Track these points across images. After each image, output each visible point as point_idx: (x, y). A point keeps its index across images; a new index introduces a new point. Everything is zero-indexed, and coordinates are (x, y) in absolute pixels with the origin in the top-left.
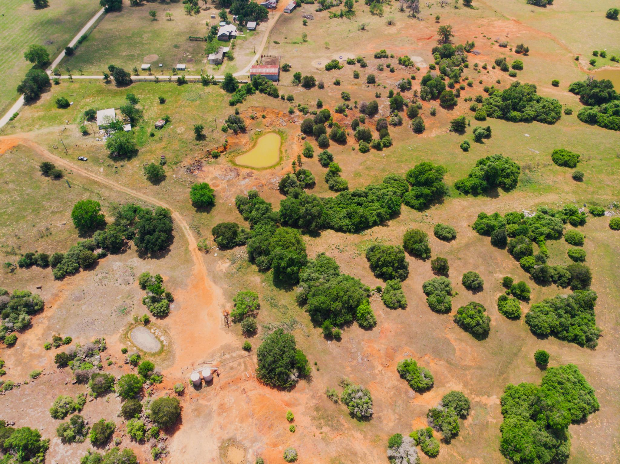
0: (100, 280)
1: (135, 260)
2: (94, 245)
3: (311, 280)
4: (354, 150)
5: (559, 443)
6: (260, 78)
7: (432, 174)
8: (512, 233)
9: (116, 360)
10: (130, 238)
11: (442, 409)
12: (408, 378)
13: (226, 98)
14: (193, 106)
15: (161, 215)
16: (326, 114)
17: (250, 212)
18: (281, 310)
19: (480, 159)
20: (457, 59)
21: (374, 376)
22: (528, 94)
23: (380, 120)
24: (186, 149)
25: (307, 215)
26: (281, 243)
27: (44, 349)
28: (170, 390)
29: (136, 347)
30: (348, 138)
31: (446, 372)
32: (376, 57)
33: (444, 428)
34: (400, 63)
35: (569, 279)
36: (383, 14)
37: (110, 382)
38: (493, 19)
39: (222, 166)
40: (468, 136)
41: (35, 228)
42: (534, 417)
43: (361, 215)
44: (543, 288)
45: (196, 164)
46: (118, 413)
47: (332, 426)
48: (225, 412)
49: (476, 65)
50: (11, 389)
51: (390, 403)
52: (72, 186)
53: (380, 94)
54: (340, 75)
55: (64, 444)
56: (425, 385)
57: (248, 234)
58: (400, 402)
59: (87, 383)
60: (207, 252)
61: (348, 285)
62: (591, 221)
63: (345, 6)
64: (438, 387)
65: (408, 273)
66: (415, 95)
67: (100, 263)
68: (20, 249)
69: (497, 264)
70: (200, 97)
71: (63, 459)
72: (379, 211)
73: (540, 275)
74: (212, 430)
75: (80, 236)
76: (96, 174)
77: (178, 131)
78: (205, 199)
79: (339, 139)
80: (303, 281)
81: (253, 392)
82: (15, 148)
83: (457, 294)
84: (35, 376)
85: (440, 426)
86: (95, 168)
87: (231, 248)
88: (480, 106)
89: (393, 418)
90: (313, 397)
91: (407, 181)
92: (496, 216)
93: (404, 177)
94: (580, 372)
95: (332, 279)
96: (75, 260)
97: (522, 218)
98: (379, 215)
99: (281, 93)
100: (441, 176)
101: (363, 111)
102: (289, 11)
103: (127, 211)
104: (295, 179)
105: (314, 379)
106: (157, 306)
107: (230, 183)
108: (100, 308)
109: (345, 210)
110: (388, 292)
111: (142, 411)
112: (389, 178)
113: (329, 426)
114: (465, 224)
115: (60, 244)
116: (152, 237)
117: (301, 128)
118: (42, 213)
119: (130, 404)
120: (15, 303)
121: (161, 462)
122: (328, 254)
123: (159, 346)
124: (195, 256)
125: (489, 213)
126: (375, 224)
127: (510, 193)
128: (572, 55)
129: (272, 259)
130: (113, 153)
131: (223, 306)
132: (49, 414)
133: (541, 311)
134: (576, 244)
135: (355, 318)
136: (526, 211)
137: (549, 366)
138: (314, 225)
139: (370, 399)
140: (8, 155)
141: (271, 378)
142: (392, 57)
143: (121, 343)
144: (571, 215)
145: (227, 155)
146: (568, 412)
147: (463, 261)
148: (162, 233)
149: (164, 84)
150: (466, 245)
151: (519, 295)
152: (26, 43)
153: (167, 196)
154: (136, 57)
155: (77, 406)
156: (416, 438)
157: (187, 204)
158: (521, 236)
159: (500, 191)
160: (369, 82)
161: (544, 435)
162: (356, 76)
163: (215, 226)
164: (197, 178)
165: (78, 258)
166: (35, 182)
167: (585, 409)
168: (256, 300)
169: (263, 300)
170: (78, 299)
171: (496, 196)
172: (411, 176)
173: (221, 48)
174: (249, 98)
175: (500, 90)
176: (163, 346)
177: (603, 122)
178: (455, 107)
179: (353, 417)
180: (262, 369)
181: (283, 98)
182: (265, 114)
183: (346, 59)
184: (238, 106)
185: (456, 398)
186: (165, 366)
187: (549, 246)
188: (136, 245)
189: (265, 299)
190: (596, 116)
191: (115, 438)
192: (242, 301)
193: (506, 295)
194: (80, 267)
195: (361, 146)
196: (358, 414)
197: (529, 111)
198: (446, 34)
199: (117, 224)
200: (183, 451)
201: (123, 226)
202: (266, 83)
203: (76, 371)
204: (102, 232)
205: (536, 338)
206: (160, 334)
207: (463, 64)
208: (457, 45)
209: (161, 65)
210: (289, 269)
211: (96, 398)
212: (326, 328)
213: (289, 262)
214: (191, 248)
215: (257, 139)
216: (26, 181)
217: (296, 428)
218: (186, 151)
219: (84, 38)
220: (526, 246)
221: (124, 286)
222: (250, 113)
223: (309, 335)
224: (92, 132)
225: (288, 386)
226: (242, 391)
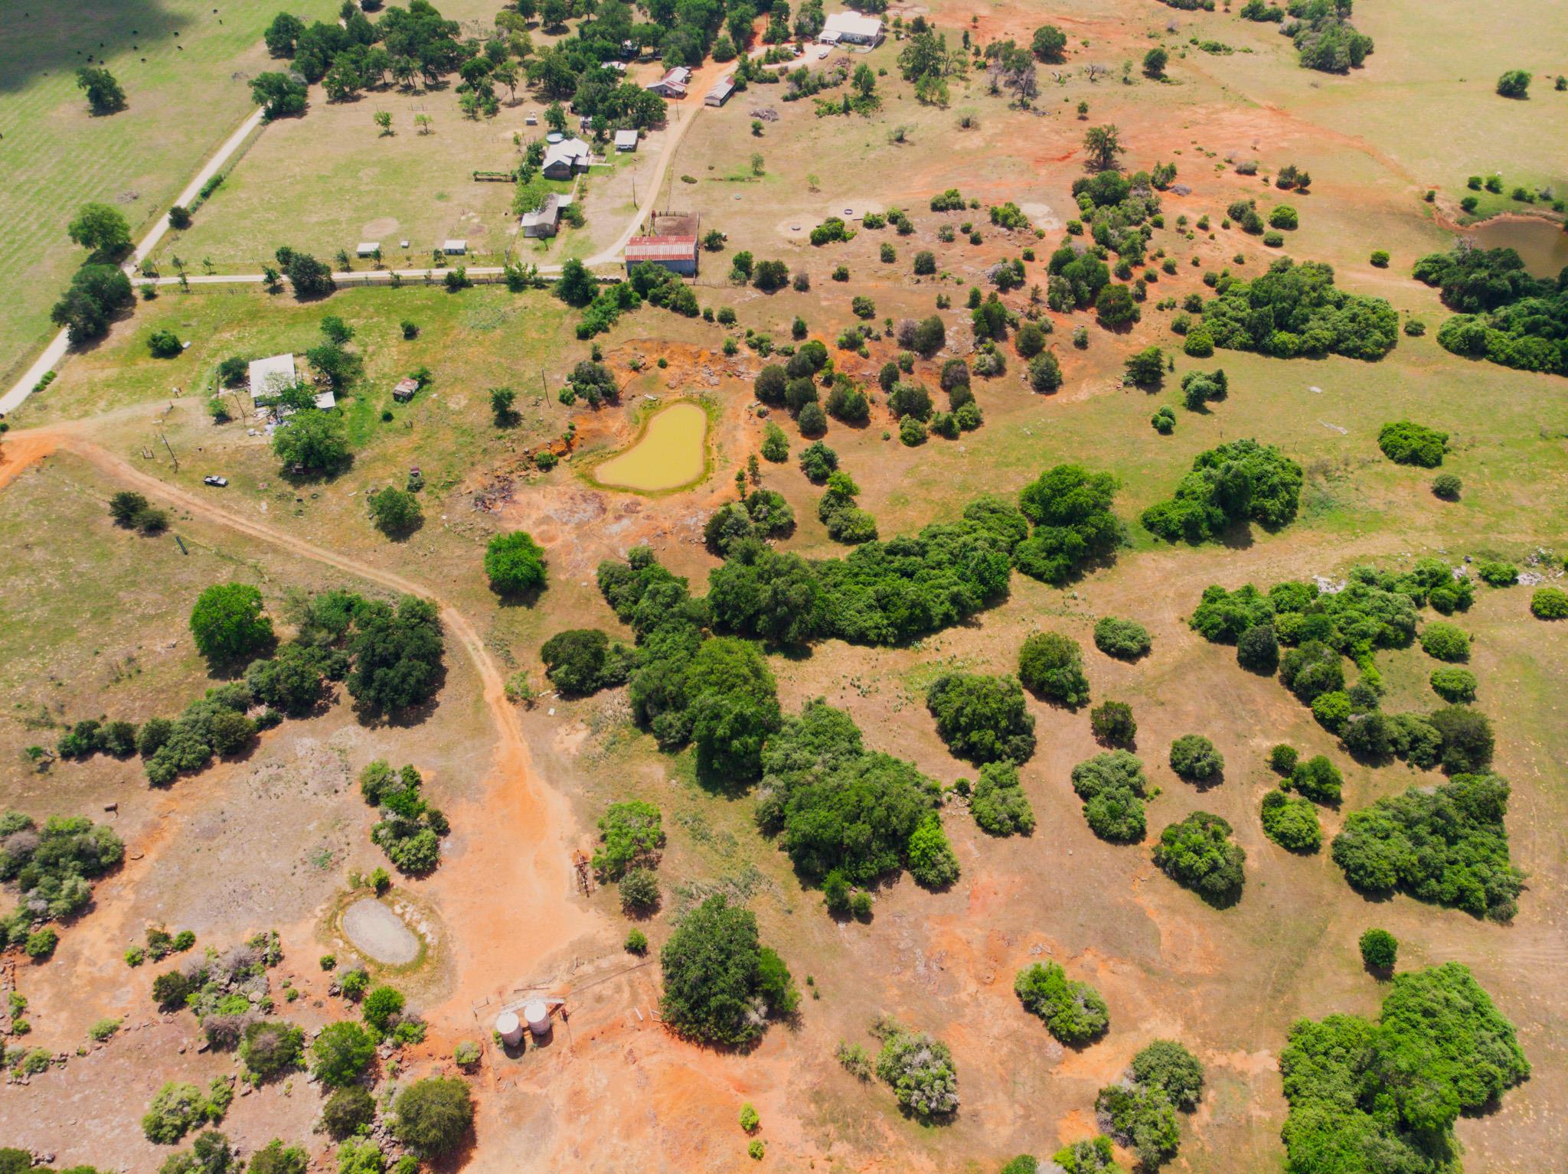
0: (264, 784)
2: (246, 697)
3: (791, 769)
4: (887, 438)
5: (1433, 1166)
6: (652, 270)
7: (1084, 494)
8: (1289, 636)
9: (307, 988)
10: (336, 676)
11: (1134, 1087)
12: (1044, 1010)
13: (567, 320)
14: (487, 343)
15: (413, 616)
16: (817, 353)
17: (636, 602)
18: (719, 846)
19: (1200, 452)
20: (1134, 207)
21: (957, 1008)
22: (1314, 288)
23: (949, 364)
24: (471, 449)
25: (778, 604)
26: (713, 678)
27: (126, 965)
28: (444, 1059)
29: (358, 951)
30: (873, 411)
31: (1138, 993)
32: (936, 207)
33: (1138, 1138)
34: (995, 221)
35: (1437, 747)
36: (949, 103)
37: (294, 1045)
38: (1219, 106)
39: (562, 488)
40: (1171, 396)
41: (99, 659)
42: (1366, 1102)
43: (912, 601)
44: (1374, 771)
45: (497, 486)
46: (316, 1122)
47: (857, 1140)
48: (585, 1113)
49: (1182, 221)
50: (45, 1070)
51: (1001, 1077)
52: (190, 549)
53: (948, 299)
54: (847, 254)
56: (1087, 1029)
57: (631, 656)
58: (1025, 1072)
59: (234, 1049)
60: (530, 705)
61: (884, 780)
62: (1485, 598)
63: (855, 85)
64: (1121, 1032)
65: (1035, 743)
66: (1035, 300)
67: (263, 742)
68: (62, 713)
69: (1255, 714)
70: (504, 319)
72: (955, 589)
73: (1366, 738)
74: (554, 1160)
75: (212, 676)
76: (249, 518)
77: (452, 406)
78: (522, 571)
79: (850, 413)
80: (772, 771)
81: (655, 1058)
82: (50, 460)
83: (1157, 793)
84: (105, 1035)
85: (1131, 1132)
86: (248, 504)
87: (590, 693)
88: (1195, 320)
89: (1009, 1115)
90: (806, 1067)
91: (1023, 512)
92: (1249, 592)
93: (1014, 503)
94: (1476, 983)
95: (844, 765)
96: (202, 735)
97: (1314, 597)
98: (955, 599)
99: (702, 305)
100: (1107, 499)
101: (906, 343)
102: (717, 103)
103: (327, 608)
104: (746, 516)
105: (806, 1021)
106: (409, 846)
107: (583, 530)
108: (264, 854)
109: (870, 590)
110: (986, 792)
111: (374, 1116)
112: (978, 506)
113: (849, 1141)
114: (1170, 615)
115: (162, 696)
116: (392, 673)
117: (757, 388)
118: (117, 620)
119: (346, 1098)
120: (52, 849)
122: (833, 702)
123: (416, 947)
124: (499, 717)
125: (1231, 586)
126: (948, 621)
127: (1279, 534)
128: (1416, 189)
129: (693, 720)
130: (290, 464)
131: (574, 841)
132: (139, 1131)
133: (1372, 829)
134: (1450, 658)
135: (906, 863)
136: (1321, 579)
137: (1398, 969)
138: (794, 628)
139: (949, 1067)
140: (31, 478)
141: (699, 1022)
142: (974, 206)
143: (318, 942)
144: (1434, 585)
145: (574, 461)
146: (1450, 1085)
147: (1169, 708)
148: (416, 663)
149: (413, 289)
150: (1176, 669)
151: (1314, 791)
152: (71, 199)
153: (426, 569)
154: (344, 226)
155: (211, 1108)
156: (1070, 1165)
157: (476, 587)
158: (1311, 643)
159: (1255, 529)
160: (919, 271)
161: (1393, 1147)
162: (888, 257)
163: (549, 639)
164: (500, 519)
165: (209, 731)
166: (97, 543)
167: (1495, 1078)
168: (655, 824)
169: (674, 824)
170: (209, 834)
171: (1246, 542)
172: (1032, 500)
173: (552, 198)
174: (625, 318)
175: (1245, 279)
176: (425, 948)
177: (1502, 351)
178: (1135, 326)
179: (908, 1116)
180: (675, 998)
181: (708, 317)
182: (665, 356)
183: (862, 216)
184: (598, 339)
185: (1166, 1058)
186: (432, 998)
187: (1384, 664)
188: (352, 693)
189: (677, 820)
190: (1483, 338)
192: (620, 828)
193: (1281, 792)
194: (212, 753)
195: (906, 430)
196: (921, 1106)
197: (1318, 329)
198: (1104, 147)
199: (304, 641)
201: (319, 646)
202: (666, 281)
203: (207, 1018)
204: (266, 663)
205: (1361, 898)
207: (1149, 219)
208: (1134, 173)
209: (405, 244)
210: (736, 743)
211: (258, 1086)
212: (834, 891)
213: (737, 725)
214: (489, 696)
215: (647, 418)
216: (75, 541)
217: (766, 1147)
218: (472, 454)
219: (216, 183)
220: (1326, 666)
221: (324, 798)
222: (629, 355)
223: (791, 908)
224: (239, 415)
225: (743, 1041)
226: (626, 1058)
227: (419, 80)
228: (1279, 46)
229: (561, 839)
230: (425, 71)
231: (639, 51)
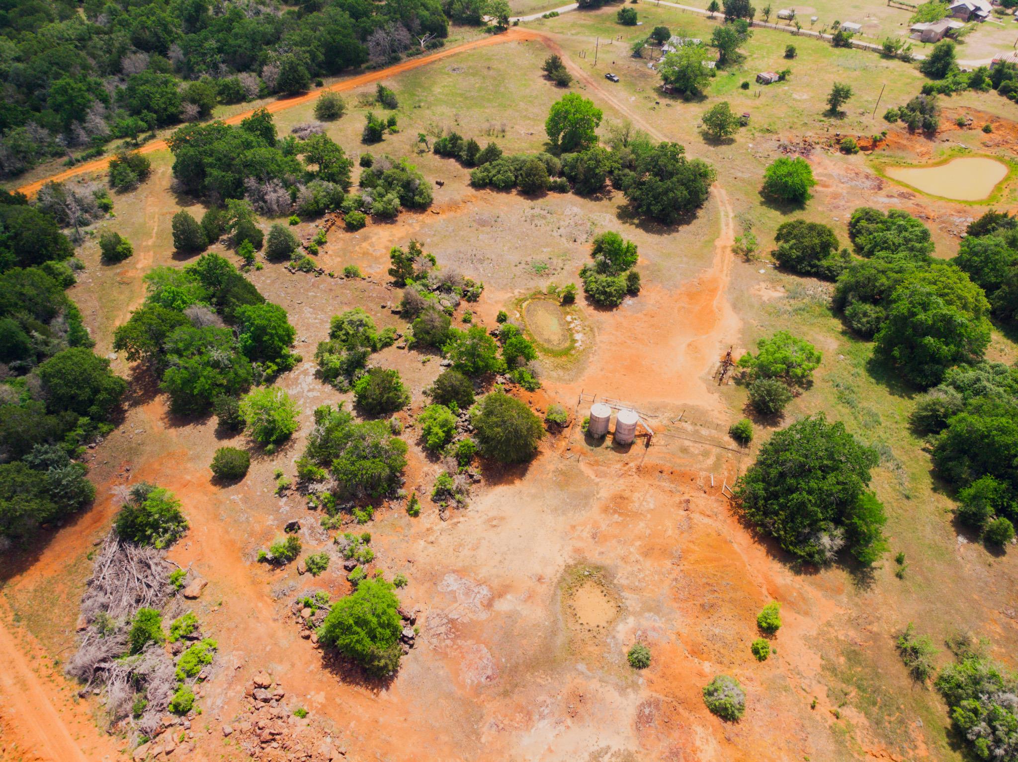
1: (608, 219)
2: (556, 169)
9: (479, 322)
10: (617, 186)
13: (917, 82)
24: (795, 120)
28: (538, 411)
29: (525, 325)
37: (447, 337)
39: (851, 166)
45: (802, 145)
46: (428, 386)
47: (878, 723)
48: (620, 514)
50: (307, 272)
55: (316, 378)
59: (412, 322)
67: (549, 196)
70: (865, 69)
71: (297, 397)
74: (574, 527)
76: (619, 101)
77: (795, 96)
81: (707, 520)
82: (528, 42)
84: (350, 274)
86: (624, 94)
87: (801, 274)
90: (853, 622)
96: (516, 169)
108: (506, 248)
111: (467, 409)
113: (868, 715)
118: (510, 112)
121: (443, 510)
124: (719, 256)
130: (664, 87)
131: (729, 347)
132: (328, 326)
140: (513, 45)
141: (768, 513)
143: (505, 305)
145: (871, 157)
148: (683, 187)
149: (807, 39)
155: (375, 340)
157: (750, 188)
166: (526, 80)
168: (811, 364)
169: (825, 381)
170: (483, 223)
173: (948, 20)
174: (970, 94)
176: (572, 348)
179: (954, 747)
180: (755, 480)
186: (556, 376)
188: (624, 200)
189: (832, 381)
191: (395, 418)
194: (514, 185)
196: (981, 743)
200: (494, 523)
206: (579, 328)
209: (815, 18)
211: (411, 348)
213: (940, 324)
214: (719, 243)
215: (952, 157)
217: (772, 655)
218: (794, 123)
221: (565, 241)
222: (962, 115)
223: (911, 494)
224: (648, 57)
225: (801, 557)
226: (680, 503)
229: (721, 342)
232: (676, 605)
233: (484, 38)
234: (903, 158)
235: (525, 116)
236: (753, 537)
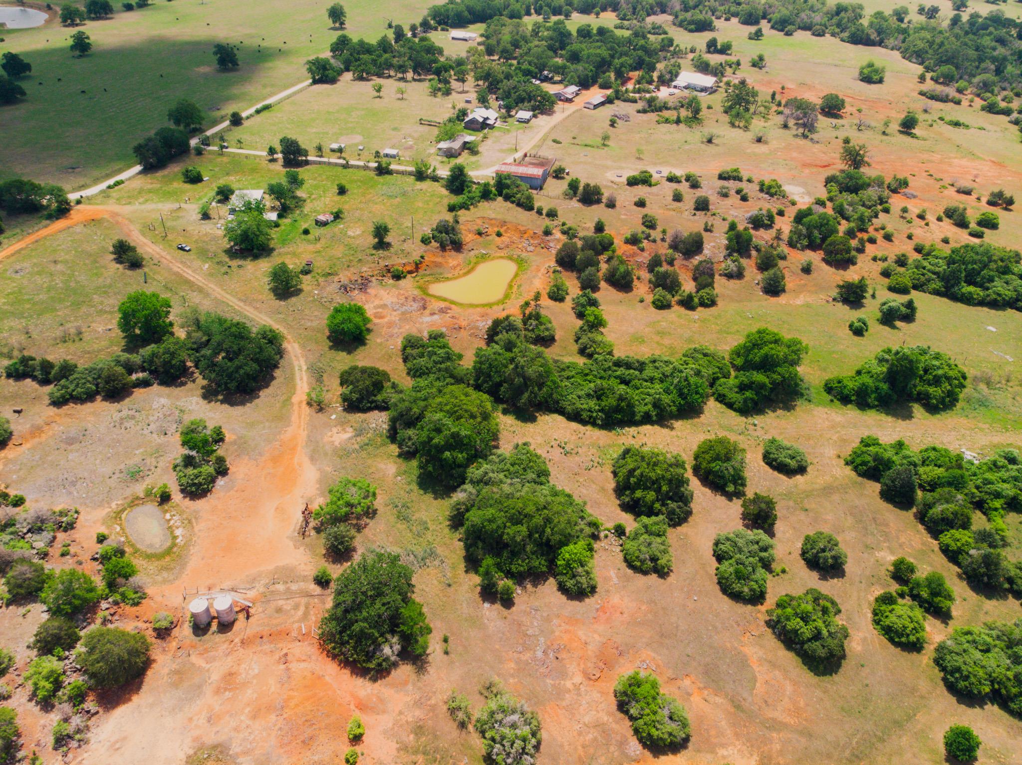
0: (122, 419)
1: (194, 402)
2: (136, 365)
3: (486, 484)
4: (642, 301)
6: (510, 179)
7: (781, 351)
9: (79, 551)
12: (632, 711)
13: (445, 200)
14: (388, 204)
15: (264, 338)
16: (606, 242)
18: (414, 528)
20: (869, 196)
21: (560, 693)
22: (1001, 259)
23: (701, 264)
24: (351, 258)
25: (516, 376)
28: (146, 622)
29: (126, 537)
30: (636, 283)
31: (723, 723)
32: (721, 177)
34: (761, 190)
36: (750, 128)
37: (43, 582)
38: (952, 155)
39: (402, 292)
40: (870, 311)
41: (61, 328)
43: (621, 395)
44: (988, 602)
45: (360, 281)
46: (31, 639)
48: (230, 690)
49: (905, 210)
51: (580, 758)
52: (149, 281)
53: (712, 225)
54: (649, 193)
56: (666, 737)
57: (401, 391)
58: (602, 760)
60: (320, 410)
64: (699, 751)
65: (689, 513)
66: (778, 238)
67: (134, 394)
69: (887, 536)
70: (404, 194)
72: (658, 397)
73: (983, 570)
74: (190, 719)
76: (194, 271)
77: (350, 233)
79: (618, 280)
80: (472, 482)
81: (303, 665)
82: (94, 222)
83: (784, 571)
86: (197, 263)
87: (365, 411)
88: (900, 270)
90: (418, 704)
91: (730, 361)
92: (900, 445)
93: (724, 354)
96: (94, 378)
97: (958, 461)
98: (656, 405)
99: (537, 205)
100: (796, 358)
101: (674, 246)
102: (592, 107)
104: (520, 325)
105: (431, 670)
106: (191, 472)
107: (405, 317)
108: (97, 462)
109: (592, 385)
110: (637, 537)
111: (74, 647)
112: (695, 350)
114: (830, 452)
118: (84, 309)
121: (65, 755)
122: (537, 449)
124: (296, 412)
125: (886, 439)
126: (647, 419)
127: (938, 416)
130: (233, 246)
133: (974, 642)
135: (552, 570)
136: (968, 453)
138: (526, 397)
139: (535, 735)
140: (79, 229)
141: (343, 644)
143: (103, 524)
145: (417, 278)
147: (811, 514)
149: (355, 171)
150: (825, 489)
151: (926, 601)
153: (291, 319)
154: (329, 135)
157: (319, 335)
158: (946, 489)
159: (918, 410)
160: (697, 209)
162: (678, 198)
166: (97, 268)
168: (370, 499)
169: (386, 505)
170: (71, 441)
171: (908, 416)
172: (738, 354)
173: (463, 136)
174: (484, 205)
175: (945, 250)
176: (174, 545)
178: (851, 267)
181: (539, 212)
182: (502, 231)
183: (667, 175)
184: (462, 213)
186: (161, 579)
189: (391, 504)
192: (342, 494)
193: (895, 596)
194: (97, 393)
195: (657, 297)
196: (500, 759)
197: (1000, 287)
198: (855, 159)
200: (116, 746)
202: (517, 187)
204: (156, 347)
205: (953, 700)
207: (879, 207)
208: (874, 177)
209: (361, 147)
210: (447, 454)
211: (8, 605)
212: (487, 576)
213: (452, 440)
214: (295, 399)
215: (477, 263)
216: (85, 264)
217: (361, 758)
218: (351, 261)
219: (267, 108)
220: (957, 508)
221: (156, 437)
222: (479, 225)
223: (451, 583)
224: (217, 217)
225: (374, 669)
226: (280, 658)
227: (410, 75)
228: (1006, 129)
229: (302, 497)
230: (415, 71)
231: (552, 78)
232: (282, 751)
233: (46, 227)
234: (441, 274)
235: (101, 310)
236: (339, 665)
